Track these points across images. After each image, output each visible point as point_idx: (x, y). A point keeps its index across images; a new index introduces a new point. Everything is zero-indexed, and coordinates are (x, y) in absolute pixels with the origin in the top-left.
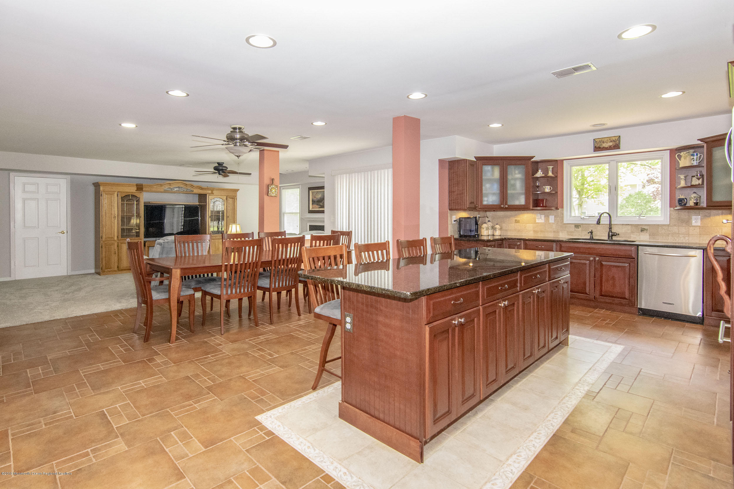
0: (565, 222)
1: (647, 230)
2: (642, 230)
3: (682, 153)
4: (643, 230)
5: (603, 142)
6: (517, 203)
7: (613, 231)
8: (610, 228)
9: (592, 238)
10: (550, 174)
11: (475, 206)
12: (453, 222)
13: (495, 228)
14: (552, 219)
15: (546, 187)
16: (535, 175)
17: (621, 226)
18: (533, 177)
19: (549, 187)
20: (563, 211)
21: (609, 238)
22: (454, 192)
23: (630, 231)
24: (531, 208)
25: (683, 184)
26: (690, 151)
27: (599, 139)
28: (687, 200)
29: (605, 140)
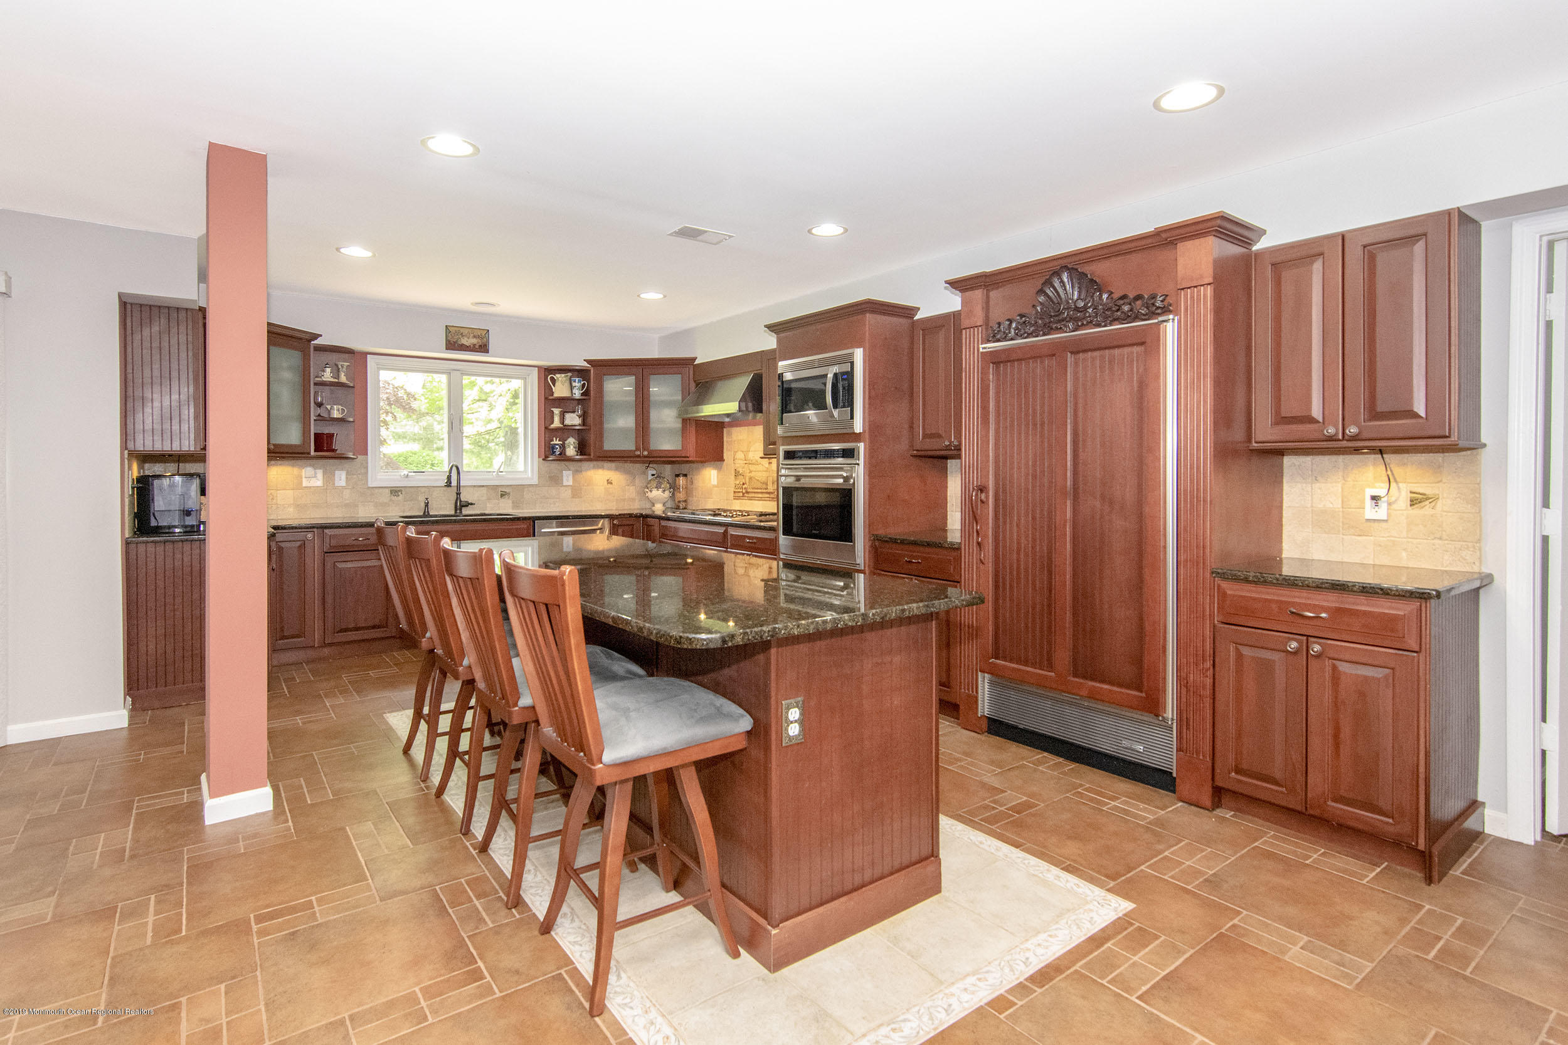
0: (371, 484)
1: (509, 494)
3: (558, 375)
4: (504, 495)
5: (462, 335)
7: (464, 498)
8: (458, 494)
9: (426, 514)
10: (343, 379)
14: (341, 478)
15: (335, 407)
17: (472, 489)
19: (340, 407)
20: (367, 461)
21: (456, 512)
23: (484, 498)
24: (313, 453)
25: (556, 423)
26: (570, 374)
27: (456, 329)
28: (563, 447)
29: (465, 332)
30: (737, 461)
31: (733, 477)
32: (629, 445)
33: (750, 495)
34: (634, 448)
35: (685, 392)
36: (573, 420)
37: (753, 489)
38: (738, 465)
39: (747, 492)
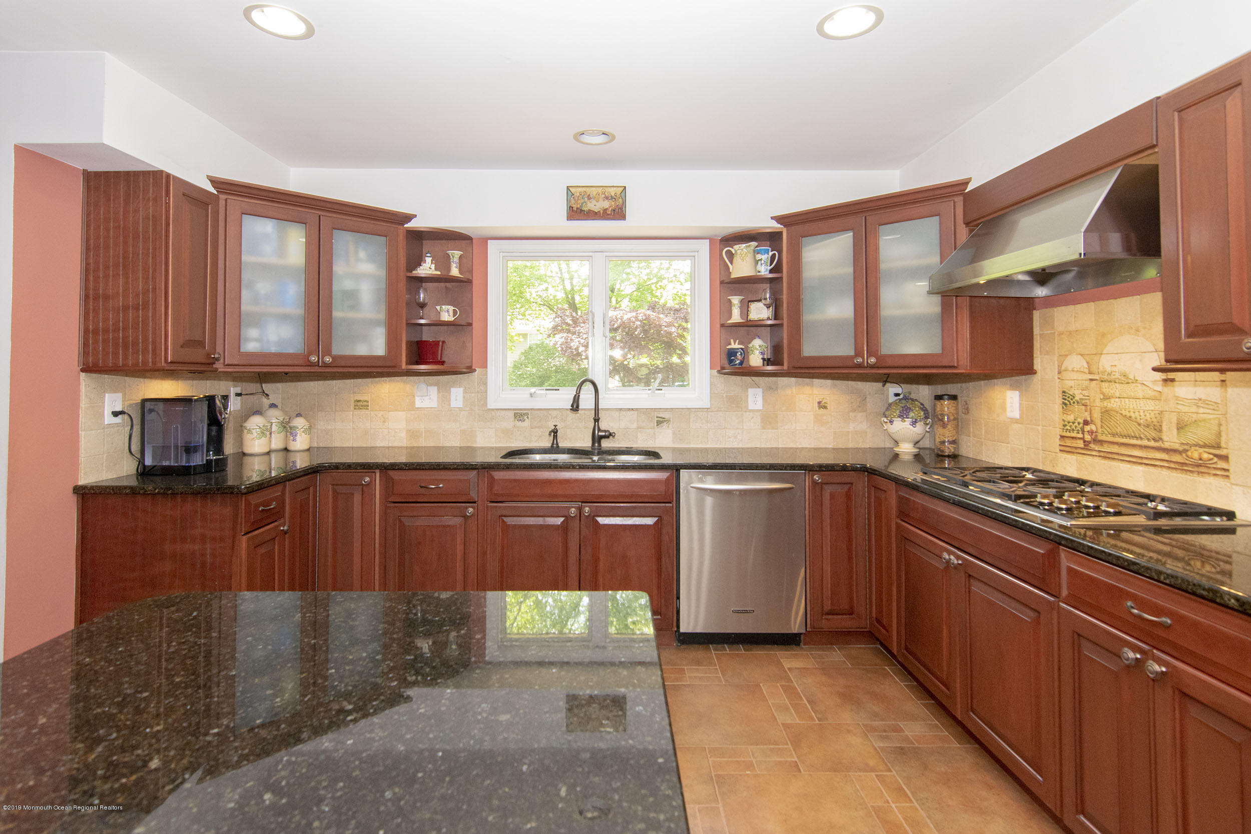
0: (491, 405)
1: (668, 421)
2: (660, 422)
3: (736, 247)
4: (662, 422)
5: (589, 198)
6: (361, 350)
7: (604, 425)
8: (597, 420)
9: (554, 448)
10: (455, 272)
11: (208, 355)
12: (109, 419)
13: (291, 428)
14: (457, 395)
15: (444, 307)
16: (415, 268)
17: (617, 413)
18: (409, 274)
19: (451, 308)
20: (486, 374)
21: (595, 443)
22: (106, 297)
23: (634, 426)
24: (404, 366)
25: (736, 317)
26: (754, 244)
27: (580, 189)
28: (745, 353)
29: (594, 192)
30: (1065, 375)
31: (1057, 407)
32: (843, 348)
33: (1106, 448)
34: (852, 353)
35: (947, 243)
36: (760, 312)
37: (1114, 435)
38: (1071, 383)
39: (1096, 441)
